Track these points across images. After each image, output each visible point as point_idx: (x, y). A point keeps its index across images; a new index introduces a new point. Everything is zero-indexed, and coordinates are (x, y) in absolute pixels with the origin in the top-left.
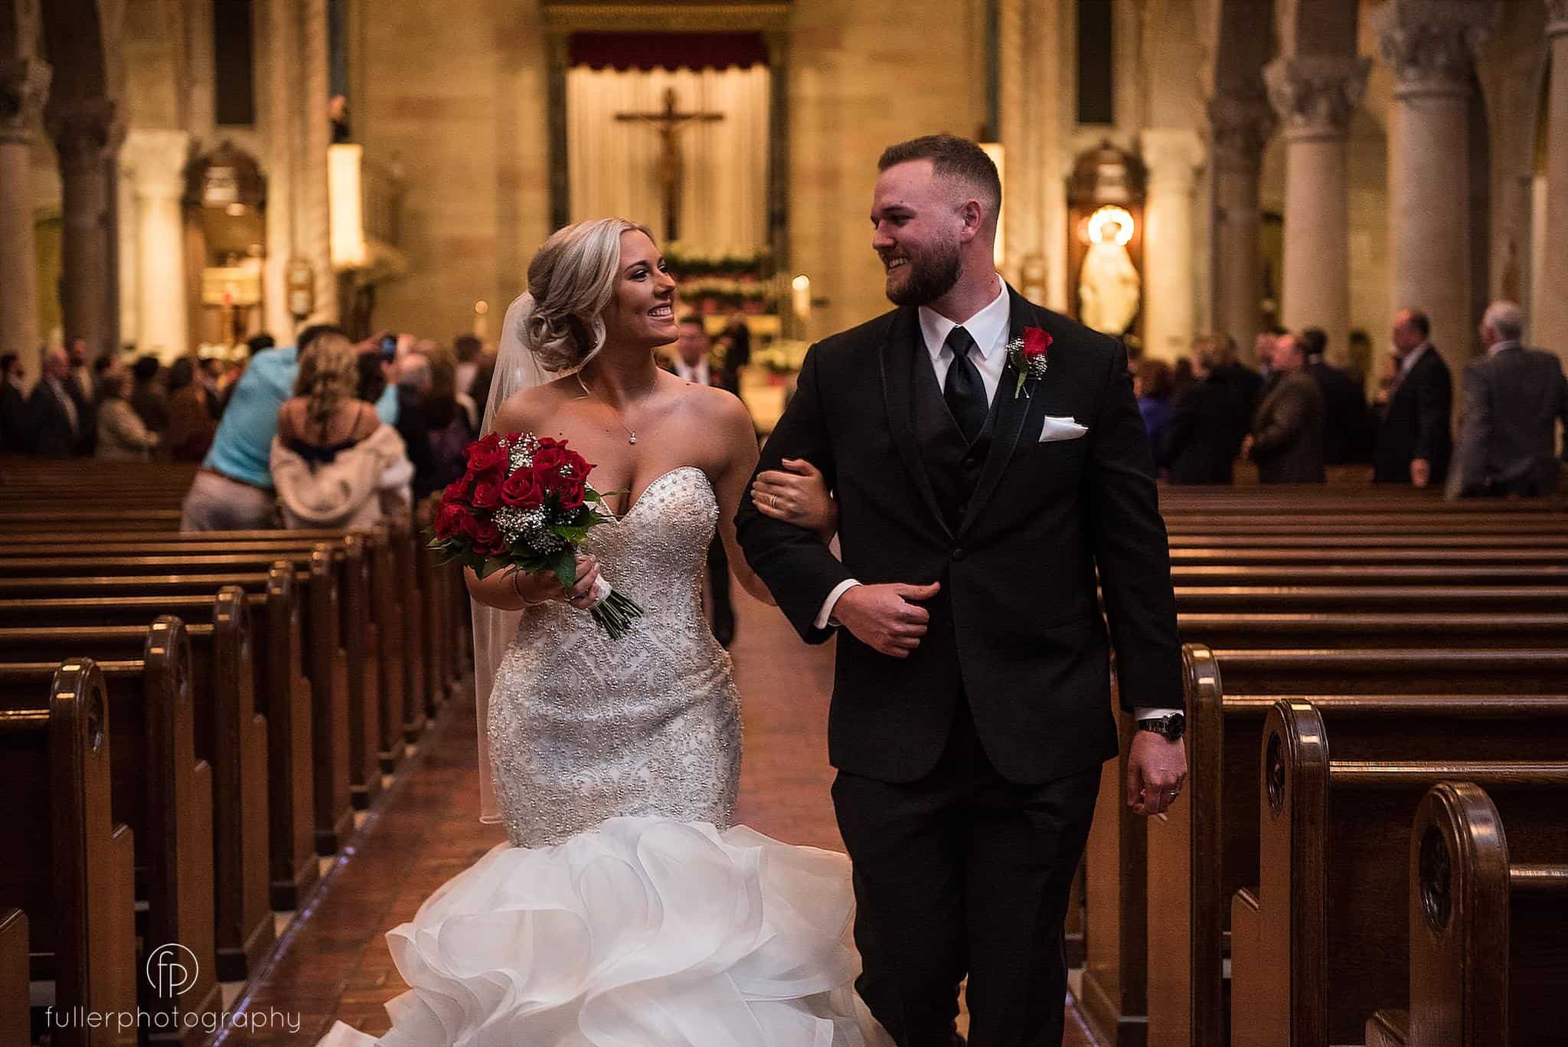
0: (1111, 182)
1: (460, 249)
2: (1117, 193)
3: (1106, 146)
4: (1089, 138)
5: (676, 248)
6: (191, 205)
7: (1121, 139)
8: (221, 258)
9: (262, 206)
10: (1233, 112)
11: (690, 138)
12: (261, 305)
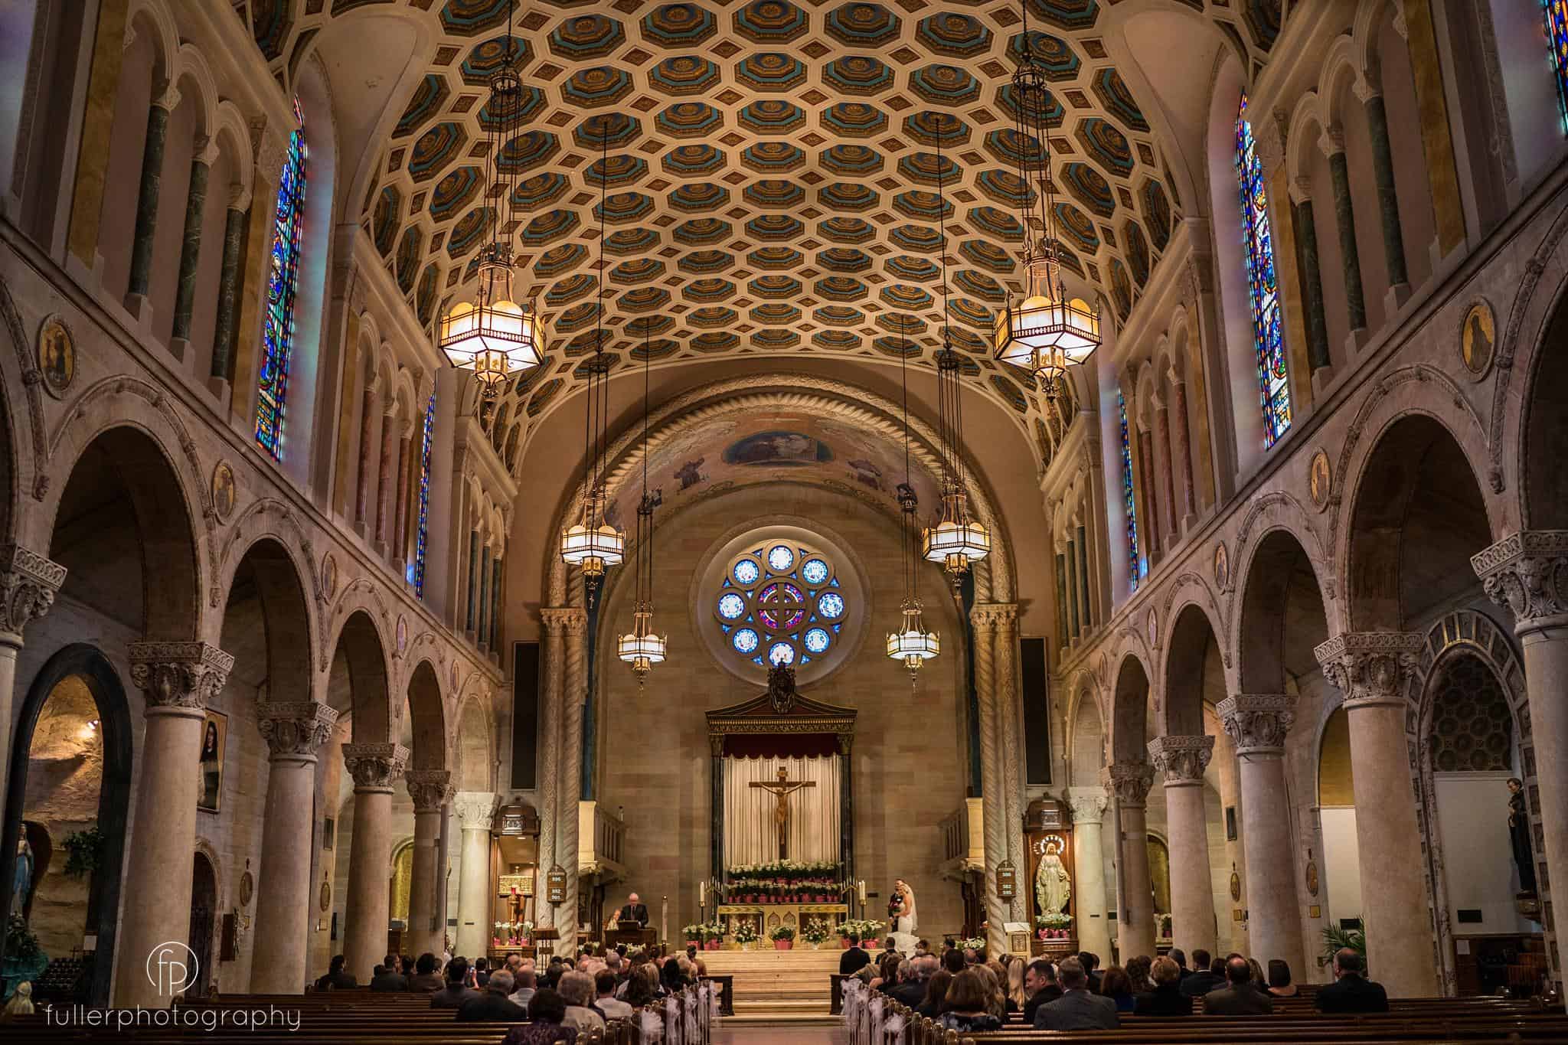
0: (1051, 818)
1: (657, 863)
2: (1056, 825)
3: (1046, 796)
4: (1036, 792)
5: (785, 862)
6: (494, 835)
7: (1056, 792)
8: (511, 868)
9: (537, 836)
10: (1126, 774)
11: (794, 797)
12: (533, 896)
